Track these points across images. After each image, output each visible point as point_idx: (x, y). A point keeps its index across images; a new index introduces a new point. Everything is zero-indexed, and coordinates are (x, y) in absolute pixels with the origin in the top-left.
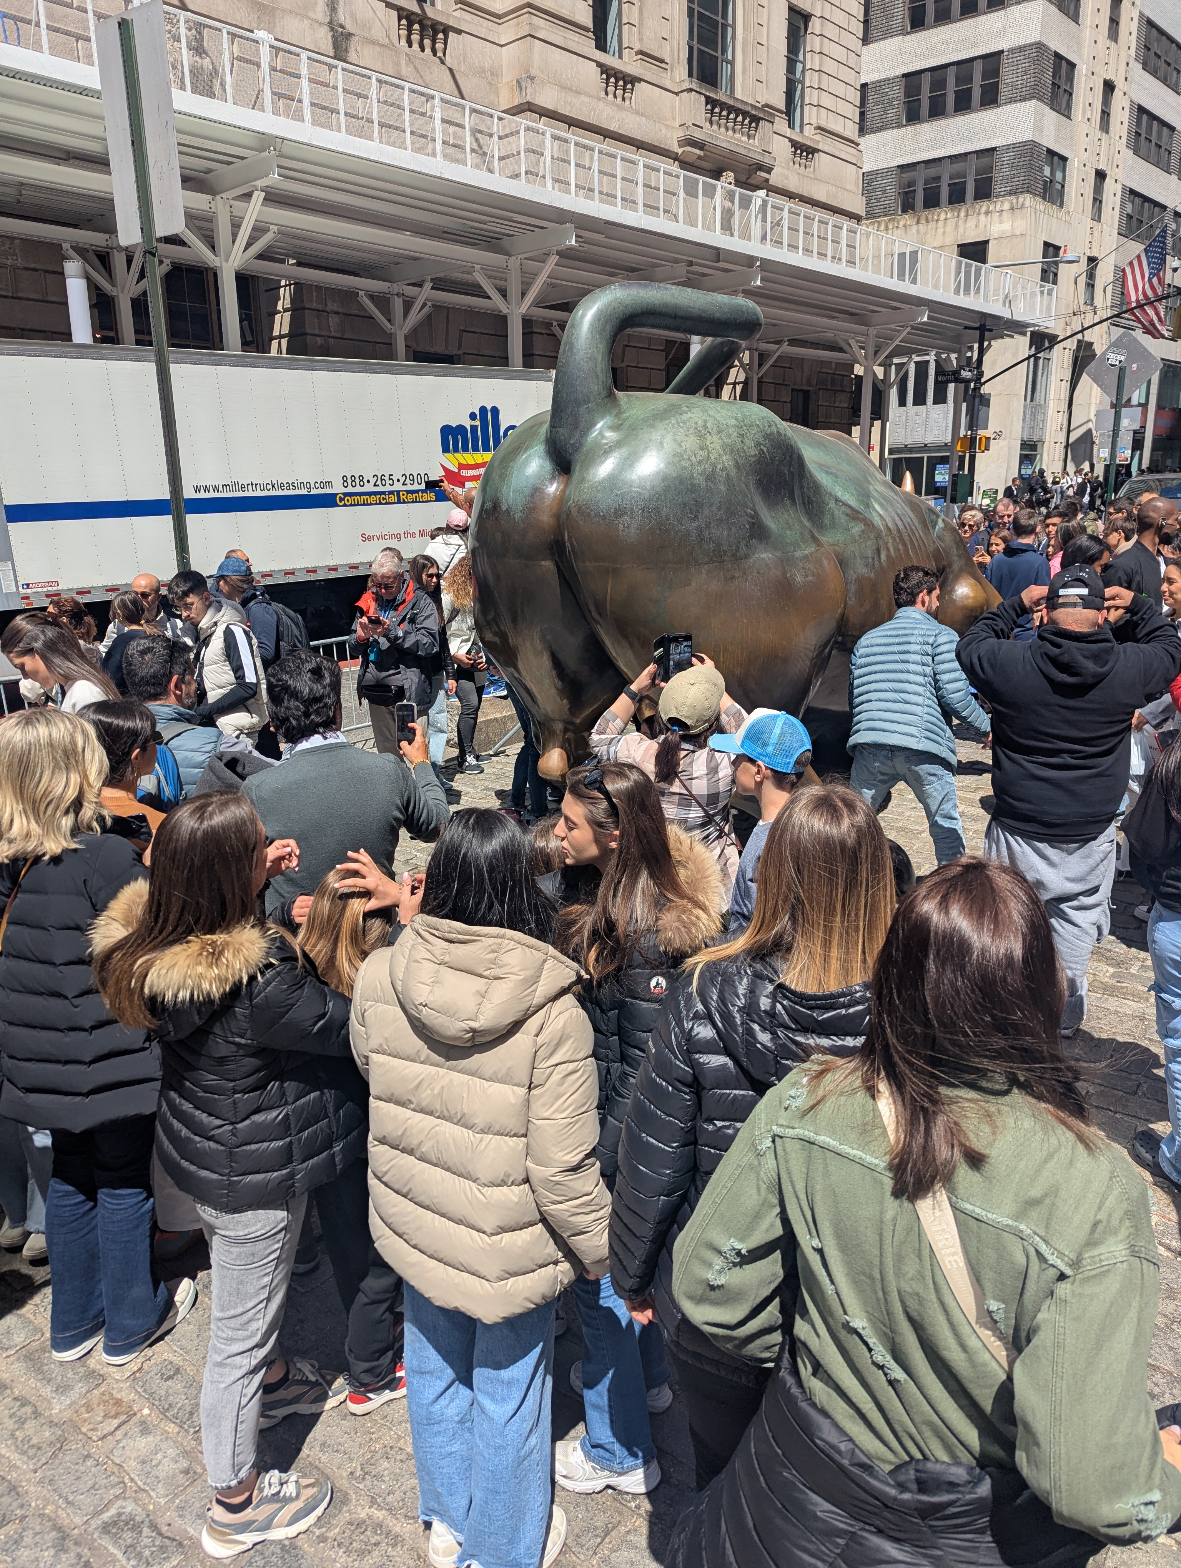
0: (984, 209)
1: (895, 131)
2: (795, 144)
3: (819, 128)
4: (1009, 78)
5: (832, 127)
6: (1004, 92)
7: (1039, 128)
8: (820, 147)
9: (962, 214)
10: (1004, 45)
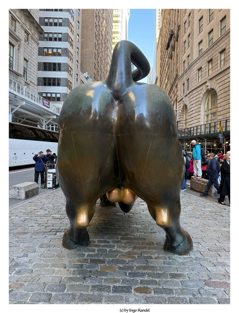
0: (59, 102)
1: (42, 86)
2: (26, 82)
3: (30, 81)
4: (62, 82)
5: (32, 81)
6: (61, 84)
7: (67, 91)
8: (30, 84)
9: (55, 103)
10: (61, 77)
